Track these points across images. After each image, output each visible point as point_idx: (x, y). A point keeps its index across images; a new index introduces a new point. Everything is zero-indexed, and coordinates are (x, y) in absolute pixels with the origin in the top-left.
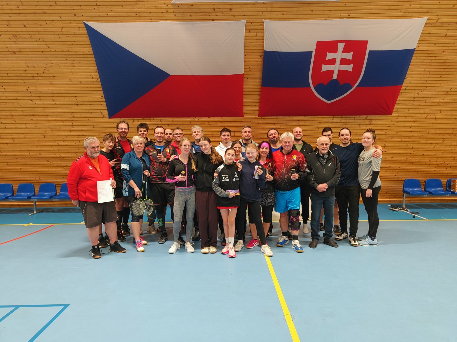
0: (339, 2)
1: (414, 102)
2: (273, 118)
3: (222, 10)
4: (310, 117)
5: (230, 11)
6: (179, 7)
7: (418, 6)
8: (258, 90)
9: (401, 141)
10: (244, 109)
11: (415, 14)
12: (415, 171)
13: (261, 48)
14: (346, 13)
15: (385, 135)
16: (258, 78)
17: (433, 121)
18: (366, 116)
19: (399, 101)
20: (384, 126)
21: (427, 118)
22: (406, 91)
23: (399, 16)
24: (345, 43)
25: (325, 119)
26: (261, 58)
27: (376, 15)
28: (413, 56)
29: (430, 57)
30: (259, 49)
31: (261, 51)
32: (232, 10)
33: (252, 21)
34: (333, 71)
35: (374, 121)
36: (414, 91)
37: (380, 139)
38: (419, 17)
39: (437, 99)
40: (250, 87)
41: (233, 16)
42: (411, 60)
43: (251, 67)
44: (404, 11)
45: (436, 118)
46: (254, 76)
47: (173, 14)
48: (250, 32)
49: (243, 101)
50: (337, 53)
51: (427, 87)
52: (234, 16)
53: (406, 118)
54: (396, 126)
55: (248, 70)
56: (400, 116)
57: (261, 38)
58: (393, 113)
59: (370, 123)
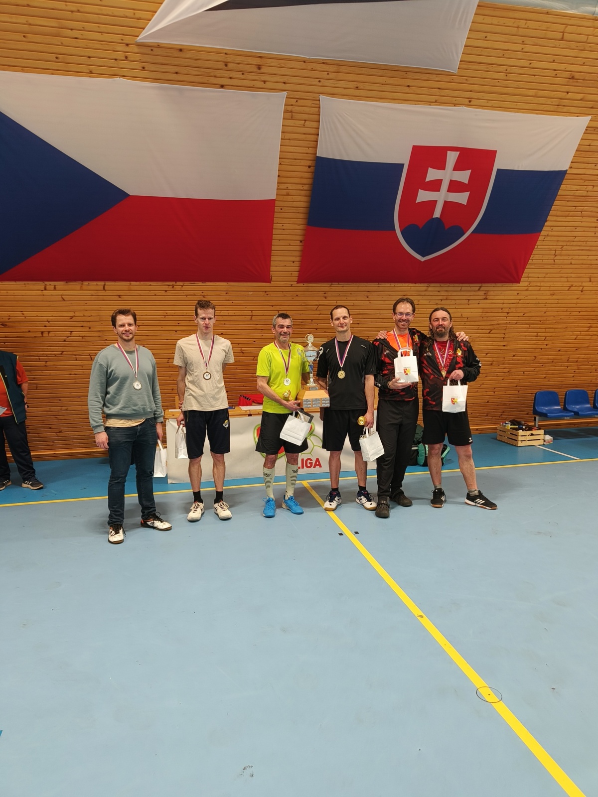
0: (457, 74)
1: (553, 263)
2: (324, 287)
3: (241, 67)
4: (388, 285)
5: (259, 71)
6: (152, 50)
7: (580, 96)
8: (300, 232)
9: (529, 328)
10: (272, 268)
11: (573, 110)
12: (545, 378)
13: (311, 151)
14: (466, 97)
15: (507, 317)
16: (302, 210)
17: (579, 294)
18: (480, 285)
19: (532, 260)
20: (506, 302)
21: (570, 289)
22: (544, 243)
23: (549, 109)
24: (459, 152)
25: (413, 289)
26: (309, 170)
27: (512, 105)
28: (563, 183)
29: (586, 187)
30: (307, 152)
31: (311, 157)
32: (263, 70)
33: (299, 95)
34: (436, 202)
35: (492, 293)
36: (555, 244)
37: (499, 325)
38: (579, 114)
39: (588, 259)
40: (286, 226)
41: (263, 83)
42: (559, 190)
43: (290, 186)
44: (556, 102)
45: (584, 289)
46: (295, 204)
47: (139, 65)
48: (292, 118)
49: (271, 252)
50: (444, 170)
51: (575, 237)
52: (265, 82)
53: (540, 288)
54: (524, 302)
55: (284, 192)
56: (531, 286)
57: (313, 131)
58: (522, 279)
59: (484, 297)
